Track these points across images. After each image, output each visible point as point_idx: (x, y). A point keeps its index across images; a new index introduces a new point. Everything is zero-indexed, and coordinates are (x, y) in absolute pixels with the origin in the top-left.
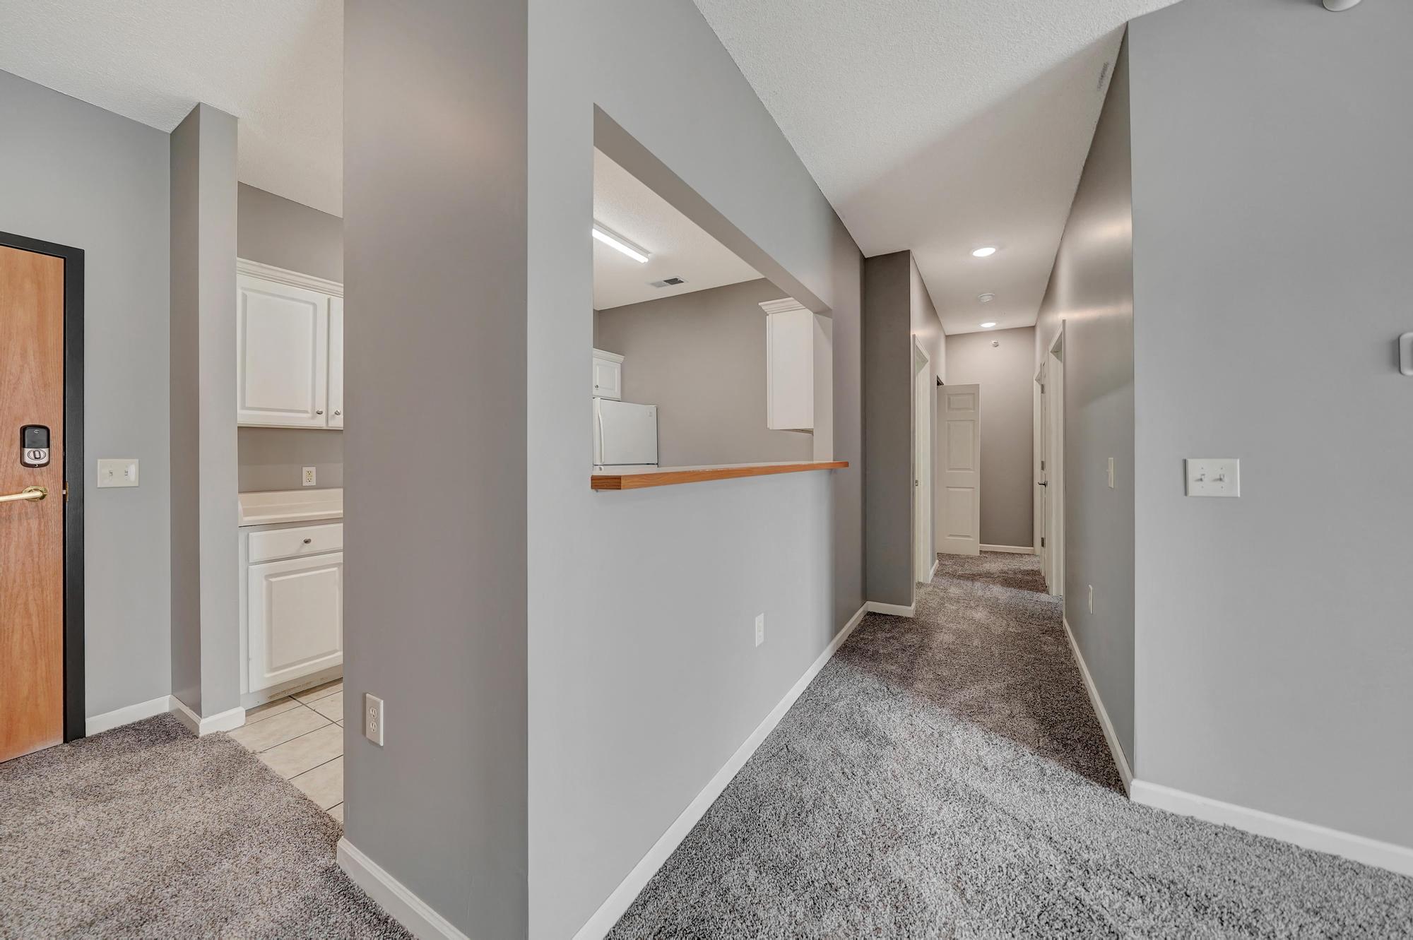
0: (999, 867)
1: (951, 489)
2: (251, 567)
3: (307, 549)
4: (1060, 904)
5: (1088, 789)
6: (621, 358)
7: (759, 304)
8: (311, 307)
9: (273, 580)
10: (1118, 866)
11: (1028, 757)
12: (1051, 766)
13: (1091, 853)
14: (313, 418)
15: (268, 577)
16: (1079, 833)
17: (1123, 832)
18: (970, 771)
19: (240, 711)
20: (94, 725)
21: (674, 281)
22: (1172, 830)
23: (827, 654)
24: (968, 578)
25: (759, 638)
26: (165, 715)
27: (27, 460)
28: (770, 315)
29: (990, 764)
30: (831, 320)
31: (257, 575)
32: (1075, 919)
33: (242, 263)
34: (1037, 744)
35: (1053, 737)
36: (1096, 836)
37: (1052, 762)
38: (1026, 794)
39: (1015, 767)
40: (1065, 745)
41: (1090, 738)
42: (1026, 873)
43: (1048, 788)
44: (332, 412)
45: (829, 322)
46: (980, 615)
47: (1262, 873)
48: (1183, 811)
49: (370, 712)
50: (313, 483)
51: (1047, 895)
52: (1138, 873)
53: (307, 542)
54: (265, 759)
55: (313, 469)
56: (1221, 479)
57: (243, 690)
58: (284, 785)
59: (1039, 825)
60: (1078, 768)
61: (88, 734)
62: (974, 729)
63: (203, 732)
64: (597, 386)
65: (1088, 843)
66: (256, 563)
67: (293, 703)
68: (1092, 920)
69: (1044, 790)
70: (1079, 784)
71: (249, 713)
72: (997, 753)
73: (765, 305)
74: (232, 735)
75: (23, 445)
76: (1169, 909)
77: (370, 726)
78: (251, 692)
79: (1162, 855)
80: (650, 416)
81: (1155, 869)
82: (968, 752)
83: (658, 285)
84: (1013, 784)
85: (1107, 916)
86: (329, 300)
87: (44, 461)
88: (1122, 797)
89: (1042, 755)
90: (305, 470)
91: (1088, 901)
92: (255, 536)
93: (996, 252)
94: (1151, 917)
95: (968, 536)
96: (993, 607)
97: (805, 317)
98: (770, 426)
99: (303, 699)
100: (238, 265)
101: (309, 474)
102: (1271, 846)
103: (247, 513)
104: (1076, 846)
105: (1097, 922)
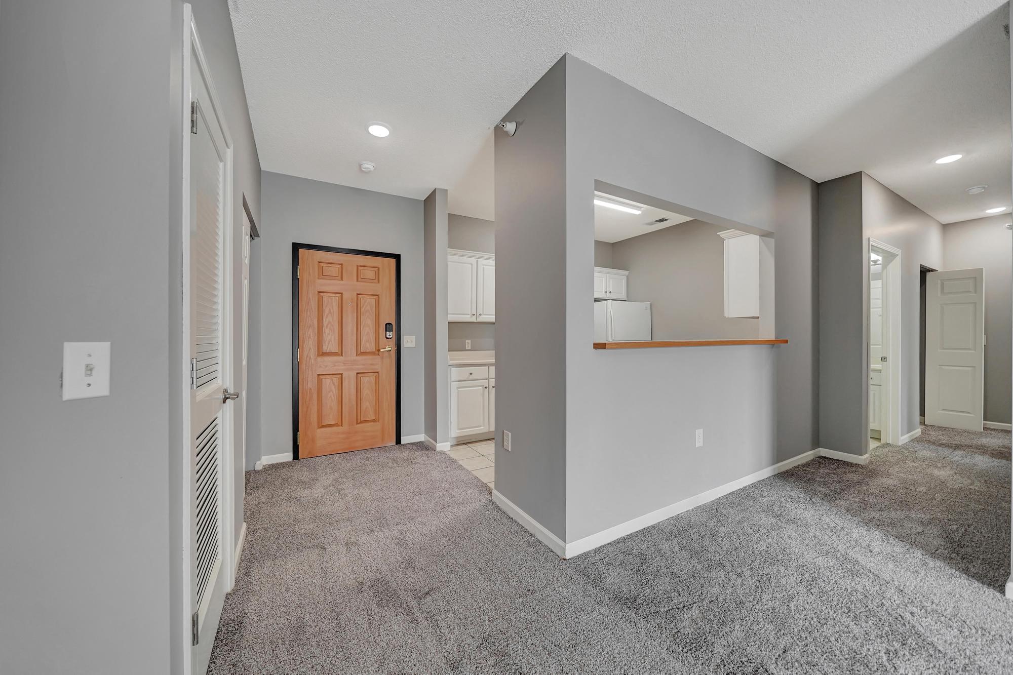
1: (943, 367)
2: (452, 383)
3: (471, 377)
5: (964, 581)
6: (626, 273)
7: (718, 233)
8: (470, 265)
9: (459, 389)
11: (917, 555)
14: (471, 317)
15: (458, 388)
17: (978, 606)
19: (448, 444)
20: (405, 440)
21: (662, 220)
23: (767, 472)
24: (951, 447)
25: (699, 443)
26: (423, 442)
27: (388, 337)
28: (727, 240)
30: (774, 240)
31: (454, 385)
33: (450, 250)
35: (955, 552)
37: (939, 562)
38: (898, 569)
39: (899, 557)
40: (963, 558)
43: (922, 572)
44: (478, 314)
45: (772, 241)
46: (943, 473)
49: (505, 438)
50: (470, 348)
52: (970, 623)
53: (471, 374)
54: (461, 463)
55: (470, 341)
57: (449, 436)
58: (470, 473)
59: (897, 583)
60: (965, 571)
61: (402, 443)
63: (438, 449)
64: (611, 292)
65: (936, 601)
66: (454, 382)
67: (465, 446)
69: (917, 572)
71: (452, 446)
73: (722, 234)
74: (447, 453)
75: (386, 331)
77: (505, 444)
78: (452, 436)
79: (1007, 624)
80: (646, 309)
81: (991, 627)
83: (651, 224)
86: (477, 261)
87: (391, 337)
88: (997, 593)
89: (932, 557)
90: (467, 341)
92: (454, 370)
93: (963, 157)
95: (968, 413)
97: (753, 240)
98: (726, 315)
99: (469, 445)
100: (448, 251)
101: (468, 344)
103: (451, 360)
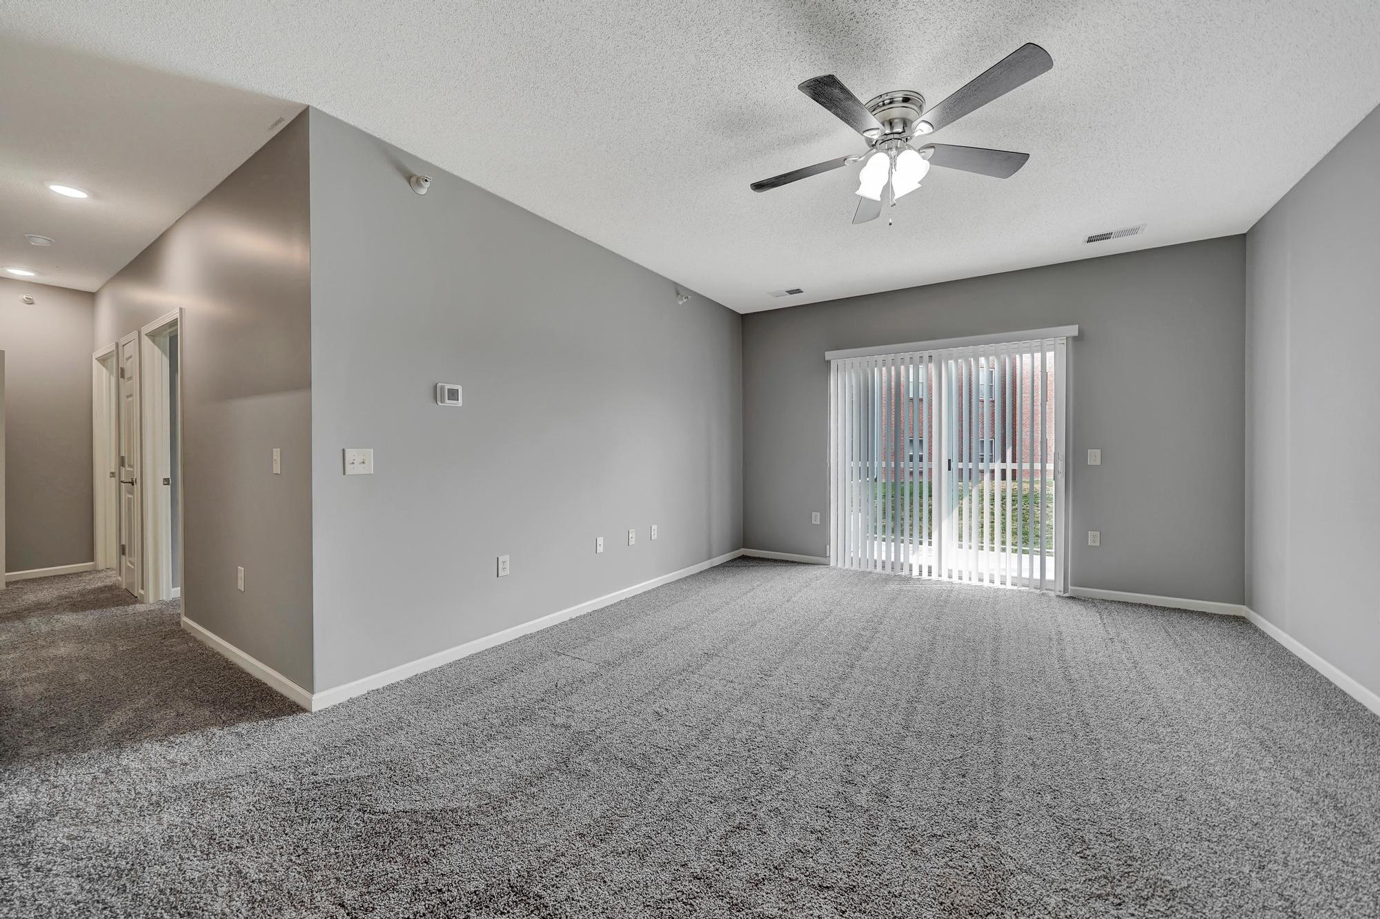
0: (248, 811)
4: (305, 794)
5: (281, 723)
10: (326, 749)
11: (219, 733)
12: (243, 727)
13: (307, 755)
16: (292, 751)
17: (319, 731)
18: (168, 776)
22: (343, 711)
24: (11, 618)
29: (186, 759)
32: (319, 793)
34: (221, 720)
35: (232, 709)
36: (304, 744)
37: (242, 725)
38: (235, 756)
39: (213, 746)
40: (245, 708)
41: (262, 694)
42: (271, 798)
43: (250, 742)
46: (65, 650)
47: (393, 702)
48: (344, 699)
51: (294, 797)
52: (339, 745)
56: (363, 462)
59: (260, 766)
60: (267, 716)
62: (145, 745)
65: (301, 751)
68: (329, 785)
69: (249, 745)
70: (273, 724)
72: (187, 747)
76: (364, 747)
79: (346, 727)
81: (347, 735)
82: (154, 765)
84: (219, 758)
85: (335, 777)
88: (307, 714)
89: (230, 725)
91: (320, 779)
94: (357, 758)
96: (81, 636)
102: (391, 687)
104: (295, 758)
105: (332, 784)
